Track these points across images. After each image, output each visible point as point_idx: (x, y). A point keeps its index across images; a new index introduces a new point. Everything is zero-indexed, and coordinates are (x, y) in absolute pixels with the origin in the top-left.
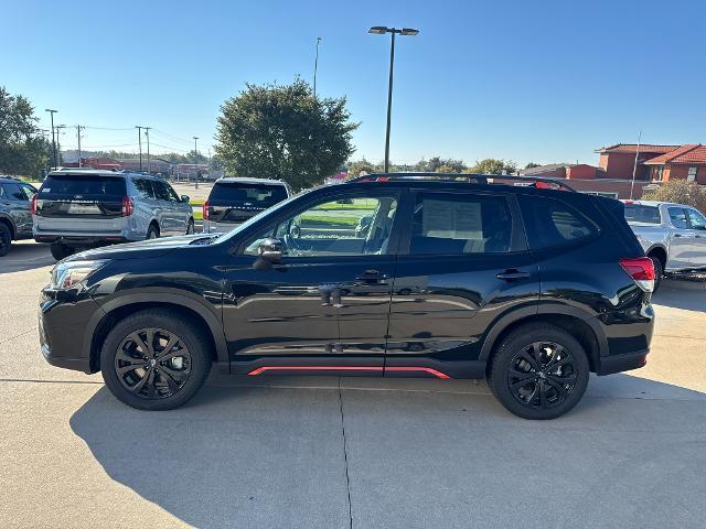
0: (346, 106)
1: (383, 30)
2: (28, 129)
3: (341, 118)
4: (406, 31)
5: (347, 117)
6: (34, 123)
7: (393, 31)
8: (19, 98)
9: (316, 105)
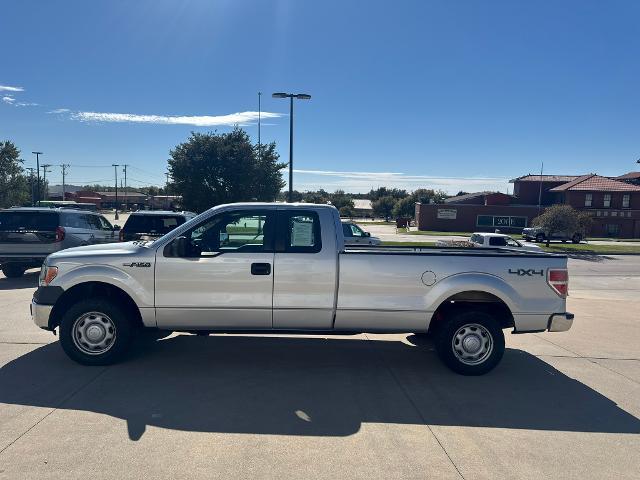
0: (275, 150)
1: (284, 95)
2: (15, 170)
3: (272, 159)
4: (300, 96)
5: (276, 158)
6: (20, 164)
7: (292, 96)
8: (7, 144)
9: (249, 149)
